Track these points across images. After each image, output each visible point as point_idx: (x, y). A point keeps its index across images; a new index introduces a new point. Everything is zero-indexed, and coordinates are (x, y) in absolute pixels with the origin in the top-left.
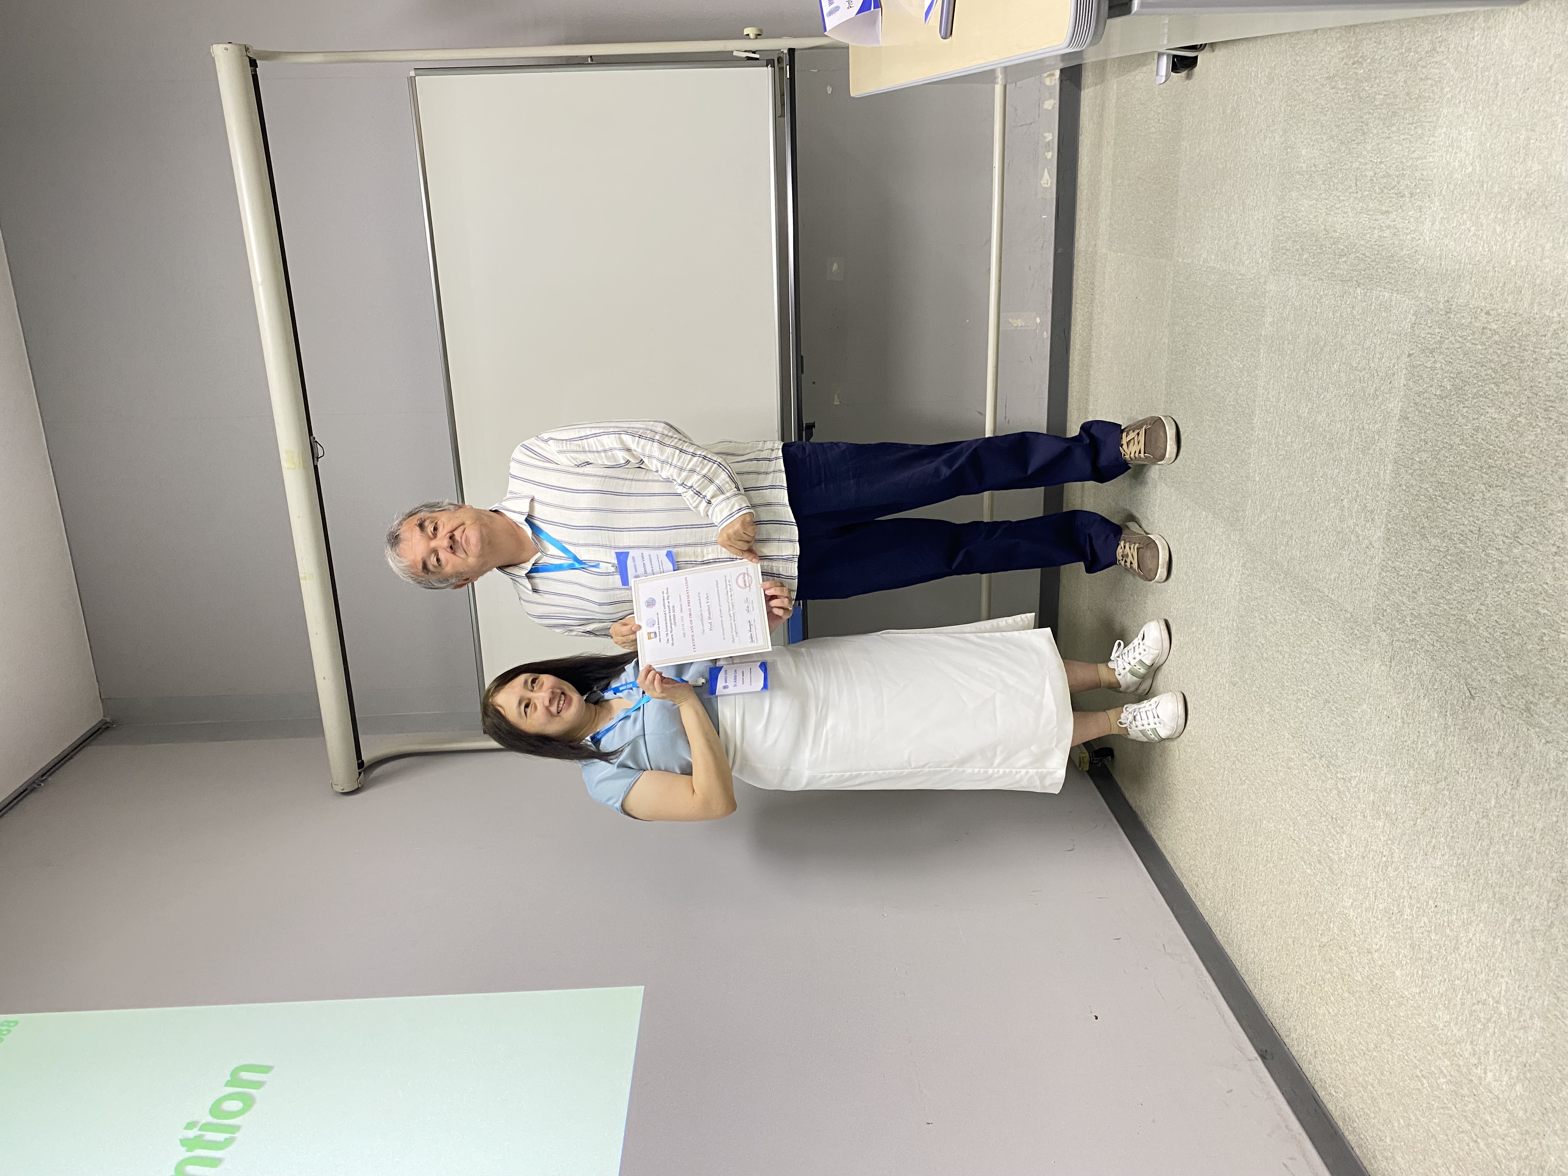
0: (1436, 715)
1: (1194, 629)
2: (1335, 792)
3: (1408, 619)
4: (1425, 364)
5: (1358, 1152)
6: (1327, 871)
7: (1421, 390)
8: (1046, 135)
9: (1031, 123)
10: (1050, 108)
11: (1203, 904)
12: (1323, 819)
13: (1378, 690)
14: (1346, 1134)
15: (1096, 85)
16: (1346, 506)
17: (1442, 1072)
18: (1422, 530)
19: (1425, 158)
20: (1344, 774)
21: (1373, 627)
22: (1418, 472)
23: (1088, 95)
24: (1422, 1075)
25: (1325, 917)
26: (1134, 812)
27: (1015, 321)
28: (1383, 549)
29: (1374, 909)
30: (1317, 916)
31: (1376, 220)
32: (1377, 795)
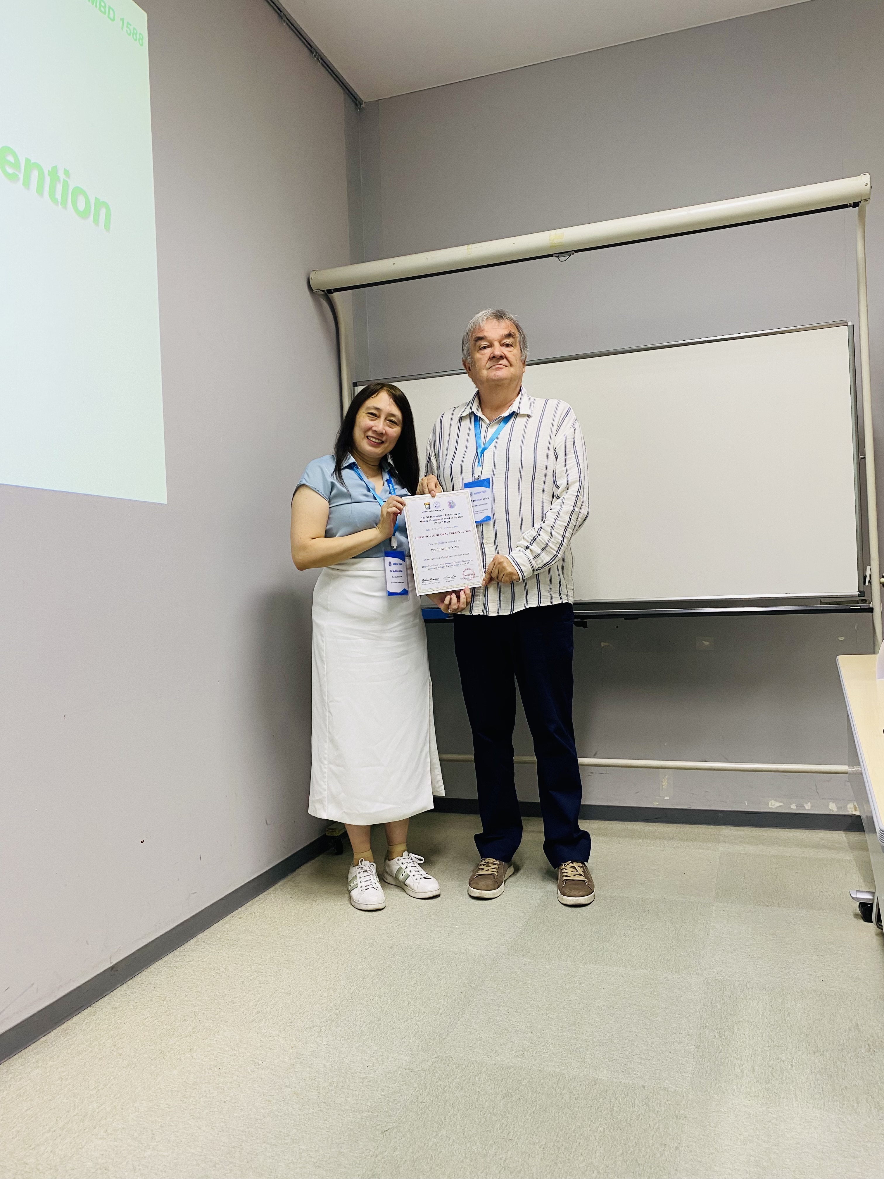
0: (369, 1104)
1: (433, 917)
2: (311, 1025)
3: (441, 1082)
4: (636, 1099)
5: (43, 1039)
6: (251, 1018)
7: (617, 1095)
8: (809, 803)
9: (817, 793)
10: (830, 807)
12: (290, 1016)
13: (388, 1059)
14: (55, 1031)
15: (848, 843)
16: (527, 1036)
17: (102, 1105)
18: (510, 1095)
19: (797, 1100)
20: (324, 1031)
21: (436, 1055)
22: (554, 1092)
23: (839, 837)
24: (99, 1090)
25: (217, 1016)
26: (295, 871)
27: (666, 781)
28: (495, 1064)
29: (222, 1054)
30: (218, 1010)
31: (748, 1061)
32: (308, 1057)
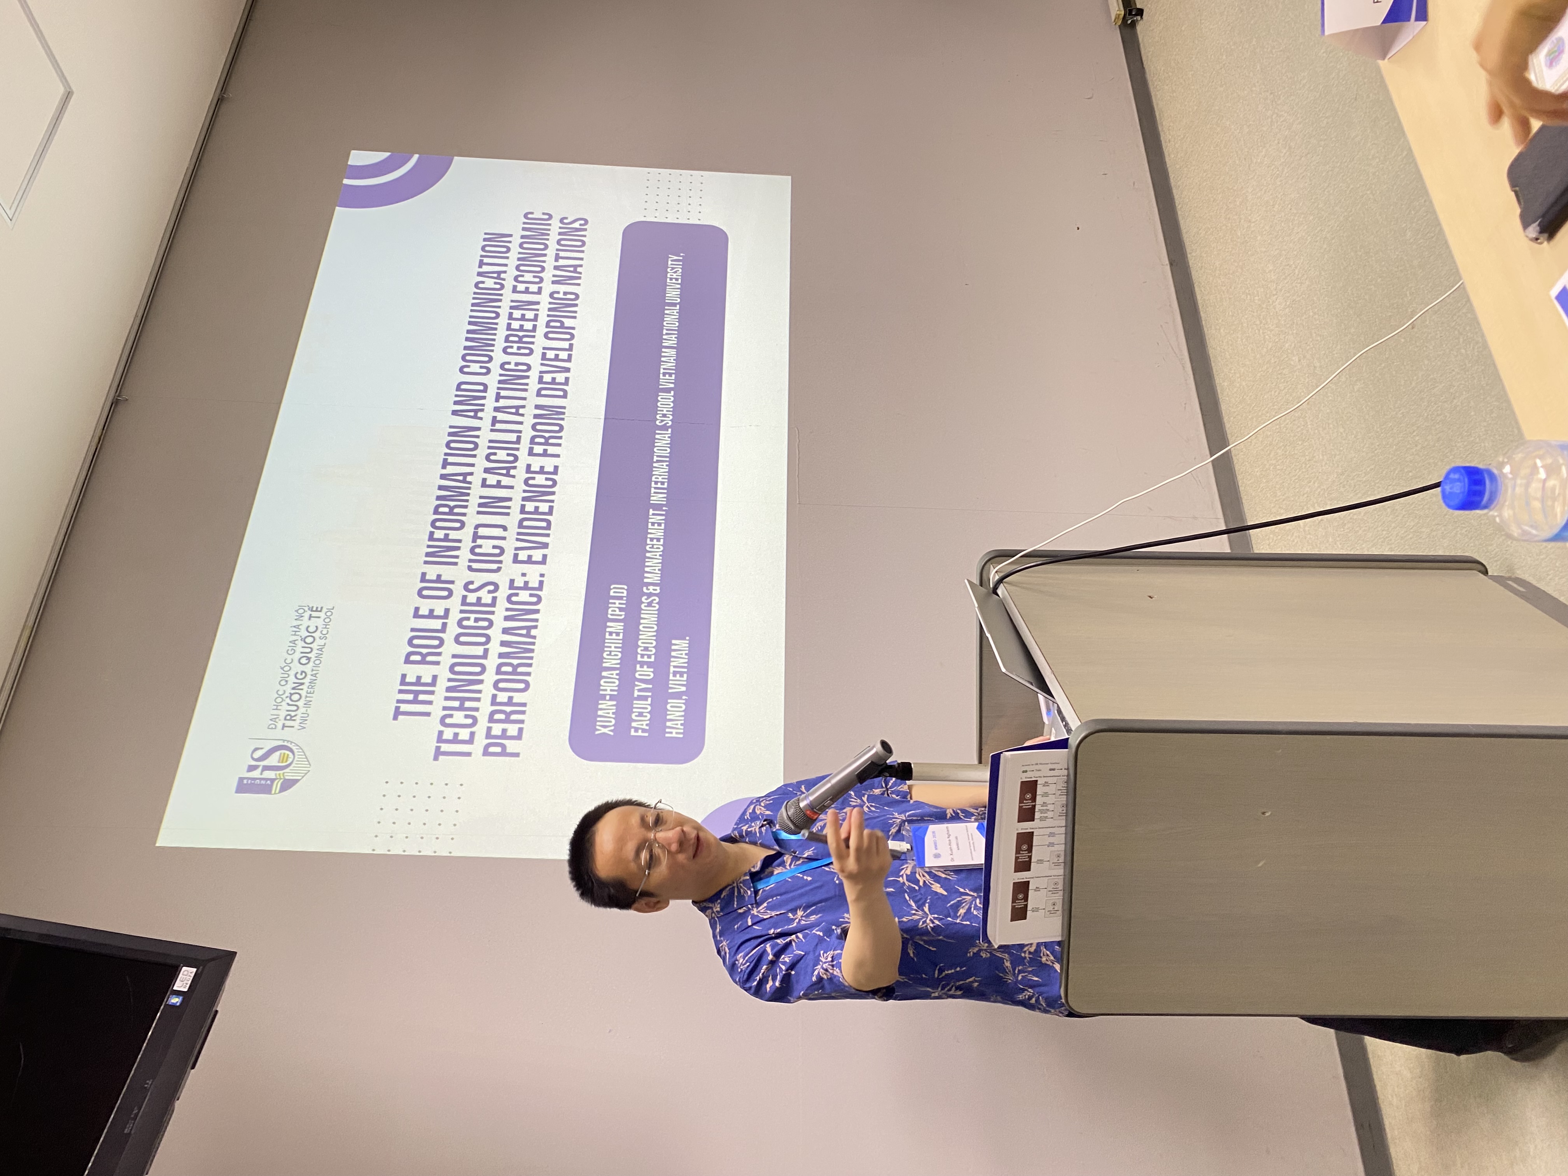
2: (1270, 120)
5: (1204, 322)
6: (1247, 165)
11: (1169, 155)
12: (1258, 134)
14: (1201, 313)
17: (1258, 294)
20: (1278, 110)
25: (1236, 193)
29: (1261, 198)
30: (1232, 190)
32: (1290, 133)
